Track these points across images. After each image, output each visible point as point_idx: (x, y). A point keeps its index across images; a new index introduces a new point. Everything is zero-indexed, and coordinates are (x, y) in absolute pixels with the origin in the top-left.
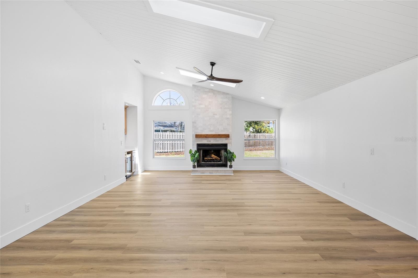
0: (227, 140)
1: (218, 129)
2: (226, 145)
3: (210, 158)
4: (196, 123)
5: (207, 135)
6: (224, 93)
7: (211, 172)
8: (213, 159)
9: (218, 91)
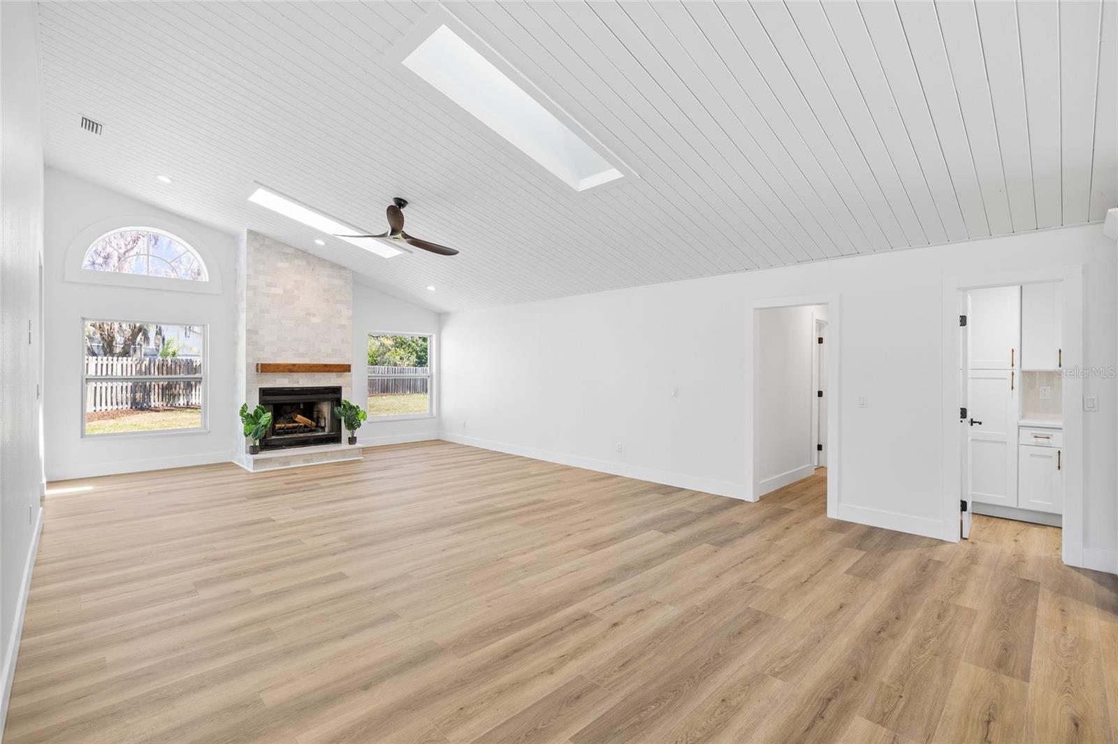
0: (340, 379)
1: (320, 352)
2: (337, 390)
3: (290, 425)
4: (257, 333)
5: (294, 365)
6: (334, 265)
7: (307, 458)
8: (301, 426)
9: (319, 258)
